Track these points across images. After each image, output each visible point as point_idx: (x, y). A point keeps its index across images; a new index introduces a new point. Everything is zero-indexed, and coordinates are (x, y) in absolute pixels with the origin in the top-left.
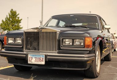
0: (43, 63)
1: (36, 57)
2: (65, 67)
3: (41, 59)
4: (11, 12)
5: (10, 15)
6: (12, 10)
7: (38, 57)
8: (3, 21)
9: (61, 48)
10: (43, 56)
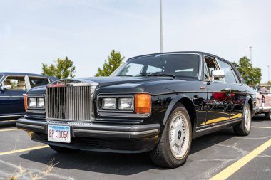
0: (68, 140)
1: (59, 129)
2: (106, 148)
3: (66, 133)
4: (112, 55)
5: (110, 60)
6: (113, 51)
7: (61, 130)
8: (99, 70)
9: (99, 114)
10: (68, 128)
